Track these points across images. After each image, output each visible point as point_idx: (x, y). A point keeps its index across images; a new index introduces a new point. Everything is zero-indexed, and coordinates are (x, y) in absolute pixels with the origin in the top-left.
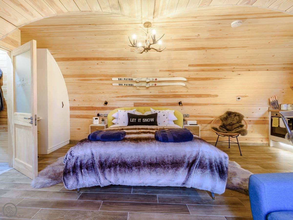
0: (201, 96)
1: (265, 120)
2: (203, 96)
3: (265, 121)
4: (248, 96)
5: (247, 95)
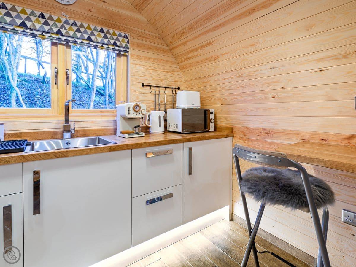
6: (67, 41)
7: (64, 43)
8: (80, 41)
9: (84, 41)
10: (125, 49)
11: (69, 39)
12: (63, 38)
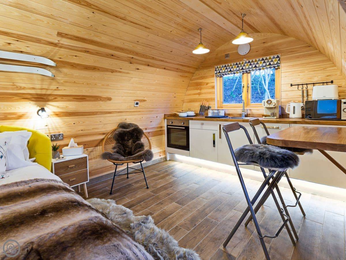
0: (85, 99)
1: (162, 129)
2: (88, 99)
3: (162, 131)
4: (146, 101)
5: (145, 99)
6: (247, 71)
7: (246, 72)
8: (252, 69)
9: (253, 69)
10: (277, 65)
11: (247, 70)
12: (244, 70)
